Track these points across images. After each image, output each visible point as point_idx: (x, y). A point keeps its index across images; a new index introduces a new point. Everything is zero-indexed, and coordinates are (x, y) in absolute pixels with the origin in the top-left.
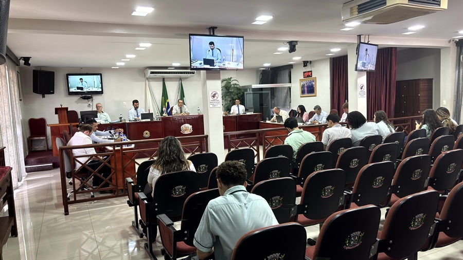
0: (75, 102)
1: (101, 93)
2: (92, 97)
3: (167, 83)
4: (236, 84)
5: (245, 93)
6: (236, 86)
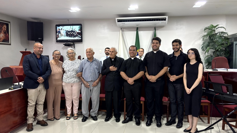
0: (62, 48)
1: (81, 41)
2: (74, 45)
3: (140, 33)
4: (222, 33)
5: (235, 43)
6: (222, 35)
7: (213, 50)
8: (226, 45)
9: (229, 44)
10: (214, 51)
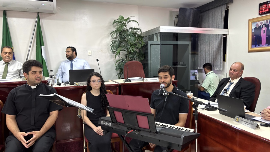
6: (135, 31)
7: (125, 53)
8: (139, 45)
9: (143, 44)
10: (127, 53)
